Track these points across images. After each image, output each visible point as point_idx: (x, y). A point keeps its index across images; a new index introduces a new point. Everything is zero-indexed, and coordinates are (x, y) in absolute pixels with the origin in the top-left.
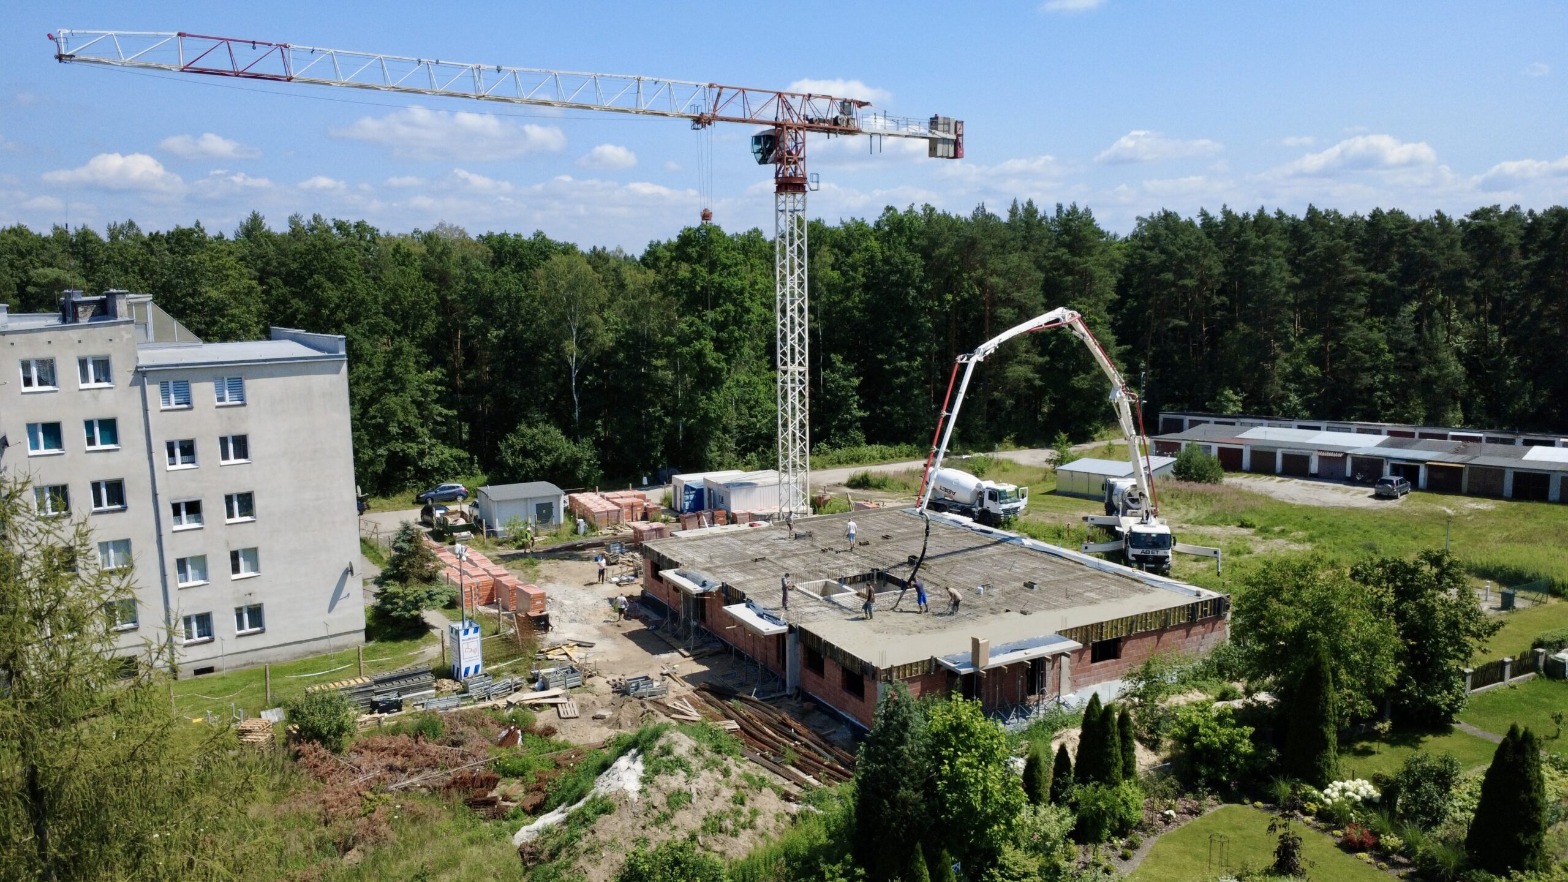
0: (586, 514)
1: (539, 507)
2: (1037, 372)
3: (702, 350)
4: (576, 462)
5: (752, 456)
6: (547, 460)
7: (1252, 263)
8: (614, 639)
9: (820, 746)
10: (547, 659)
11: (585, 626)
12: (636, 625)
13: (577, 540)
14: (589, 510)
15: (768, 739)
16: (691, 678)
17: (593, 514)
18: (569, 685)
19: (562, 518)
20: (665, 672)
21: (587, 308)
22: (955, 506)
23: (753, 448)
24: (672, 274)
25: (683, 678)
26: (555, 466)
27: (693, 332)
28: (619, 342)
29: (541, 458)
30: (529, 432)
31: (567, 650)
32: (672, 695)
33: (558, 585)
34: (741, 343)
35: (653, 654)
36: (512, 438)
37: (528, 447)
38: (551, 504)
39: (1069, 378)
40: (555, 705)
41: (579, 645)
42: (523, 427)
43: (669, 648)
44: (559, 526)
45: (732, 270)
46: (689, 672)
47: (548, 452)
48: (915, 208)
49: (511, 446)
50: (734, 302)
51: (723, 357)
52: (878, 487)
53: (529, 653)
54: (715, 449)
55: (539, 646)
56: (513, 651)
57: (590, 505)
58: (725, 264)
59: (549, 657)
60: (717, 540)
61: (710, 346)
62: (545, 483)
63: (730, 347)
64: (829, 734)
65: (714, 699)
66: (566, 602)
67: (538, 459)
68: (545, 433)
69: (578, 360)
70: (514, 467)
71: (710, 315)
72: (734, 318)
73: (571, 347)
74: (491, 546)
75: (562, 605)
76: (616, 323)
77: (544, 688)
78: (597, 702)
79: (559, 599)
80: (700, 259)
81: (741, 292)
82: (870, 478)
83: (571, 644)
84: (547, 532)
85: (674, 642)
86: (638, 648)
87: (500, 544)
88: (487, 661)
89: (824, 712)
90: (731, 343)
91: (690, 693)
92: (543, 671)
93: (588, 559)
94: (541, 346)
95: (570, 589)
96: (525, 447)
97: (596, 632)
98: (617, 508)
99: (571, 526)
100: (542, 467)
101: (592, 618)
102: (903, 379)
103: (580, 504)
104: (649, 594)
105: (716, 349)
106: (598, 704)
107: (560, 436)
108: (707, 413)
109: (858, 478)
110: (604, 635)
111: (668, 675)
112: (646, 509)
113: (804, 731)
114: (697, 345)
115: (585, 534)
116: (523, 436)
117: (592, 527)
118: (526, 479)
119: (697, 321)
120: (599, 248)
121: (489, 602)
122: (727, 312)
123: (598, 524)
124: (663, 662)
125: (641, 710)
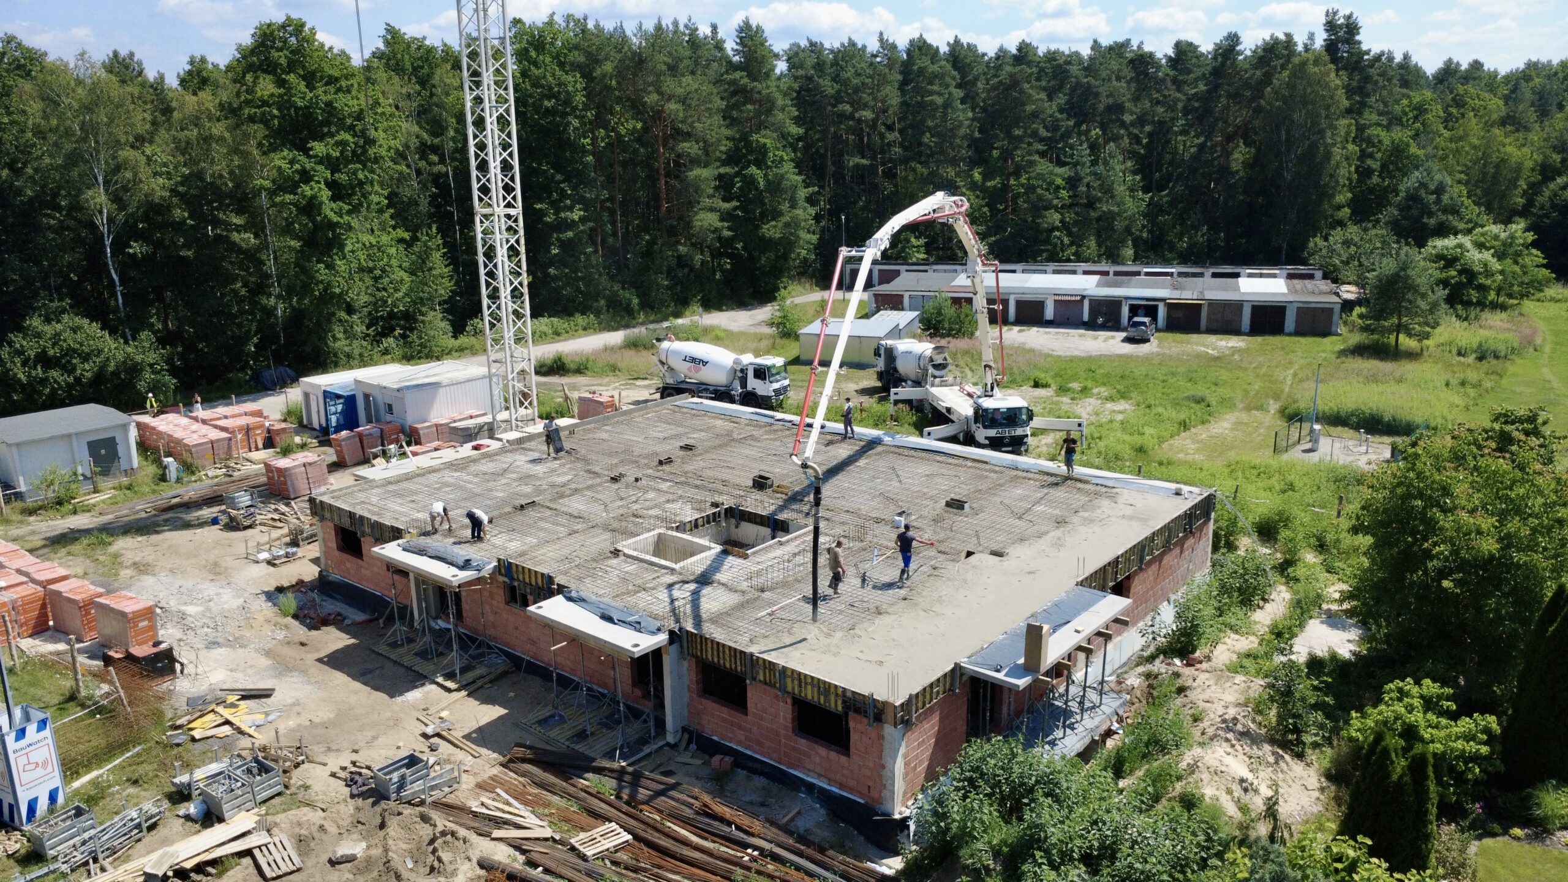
0: (175, 448)
1: (94, 447)
2: (722, 220)
3: (314, 197)
4: (133, 369)
5: (389, 342)
6: (86, 370)
7: (931, 93)
8: (304, 671)
9: (800, 854)
10: (194, 740)
11: (240, 652)
12: (334, 639)
13: (171, 493)
14: (179, 442)
15: (697, 855)
16: (483, 736)
17: (188, 449)
18: (259, 798)
19: (136, 460)
20: (429, 730)
21: (118, 142)
22: (706, 390)
23: (387, 332)
24: (247, 91)
25: (467, 737)
26: (100, 377)
27: (297, 171)
28: (173, 191)
29: (74, 369)
30: (49, 330)
31: (227, 713)
32: (468, 782)
33: (162, 576)
34: (368, 188)
35: (392, 696)
36: (19, 340)
37: (51, 352)
38: (114, 438)
39: (758, 227)
40: (248, 853)
41: (244, 698)
42: (35, 322)
43: (417, 679)
44: (130, 472)
45: (344, 83)
46: (474, 726)
47: (86, 358)
48: (556, 18)
49: (20, 352)
50: (351, 129)
51: (347, 207)
52: (579, 371)
53: (155, 735)
54: (340, 336)
55: (169, 714)
56: (117, 734)
57: (178, 434)
58: (330, 77)
59: (197, 734)
60: (434, 477)
61: (325, 194)
62: (92, 405)
63: (354, 194)
64: (792, 820)
65: (551, 778)
66: (191, 610)
67: (70, 370)
68: (75, 330)
69: (111, 220)
70: (29, 383)
71: (319, 148)
72: (354, 152)
73: (98, 198)
74: (16, 517)
75: (183, 616)
76: (165, 165)
77: (211, 817)
78: (328, 825)
79: (173, 604)
80: (291, 67)
81: (359, 116)
82: (567, 361)
83: (232, 698)
84: (110, 484)
85: (421, 666)
86: (357, 685)
87: (31, 512)
88: (71, 768)
89: (753, 771)
90: (353, 187)
91: (497, 770)
92: (200, 774)
93: (202, 525)
94: (47, 200)
95: (188, 584)
96: (44, 352)
97: (265, 662)
98: (224, 435)
99: (152, 469)
100: (78, 380)
101: (247, 634)
102: (570, 234)
103: (160, 434)
104: (335, 576)
105: (334, 199)
106: (332, 829)
107: (99, 333)
108: (329, 286)
109: (549, 362)
110: (283, 667)
111: (438, 735)
112: (269, 431)
113: (757, 826)
114: (307, 190)
115: (179, 480)
116: (39, 335)
117: (189, 468)
118: (54, 402)
119: (303, 159)
120: (123, 52)
121: (40, 629)
122: (343, 144)
123: (198, 462)
124: (414, 707)
125: (426, 831)
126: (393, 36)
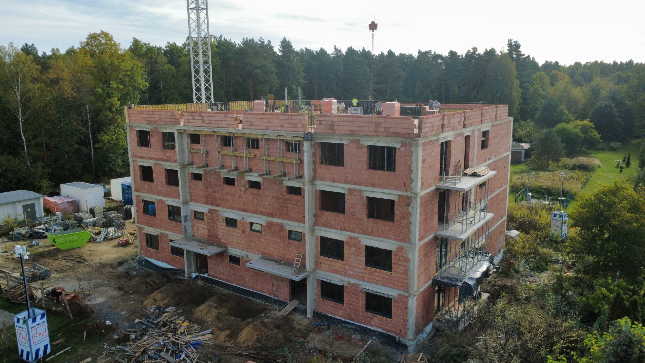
1: (25, 208)
3: (113, 104)
19: (43, 213)
27: (105, 93)
38: (33, 204)
62: (22, 190)
104: (145, 257)
114: (110, 101)
126: (136, 43)
